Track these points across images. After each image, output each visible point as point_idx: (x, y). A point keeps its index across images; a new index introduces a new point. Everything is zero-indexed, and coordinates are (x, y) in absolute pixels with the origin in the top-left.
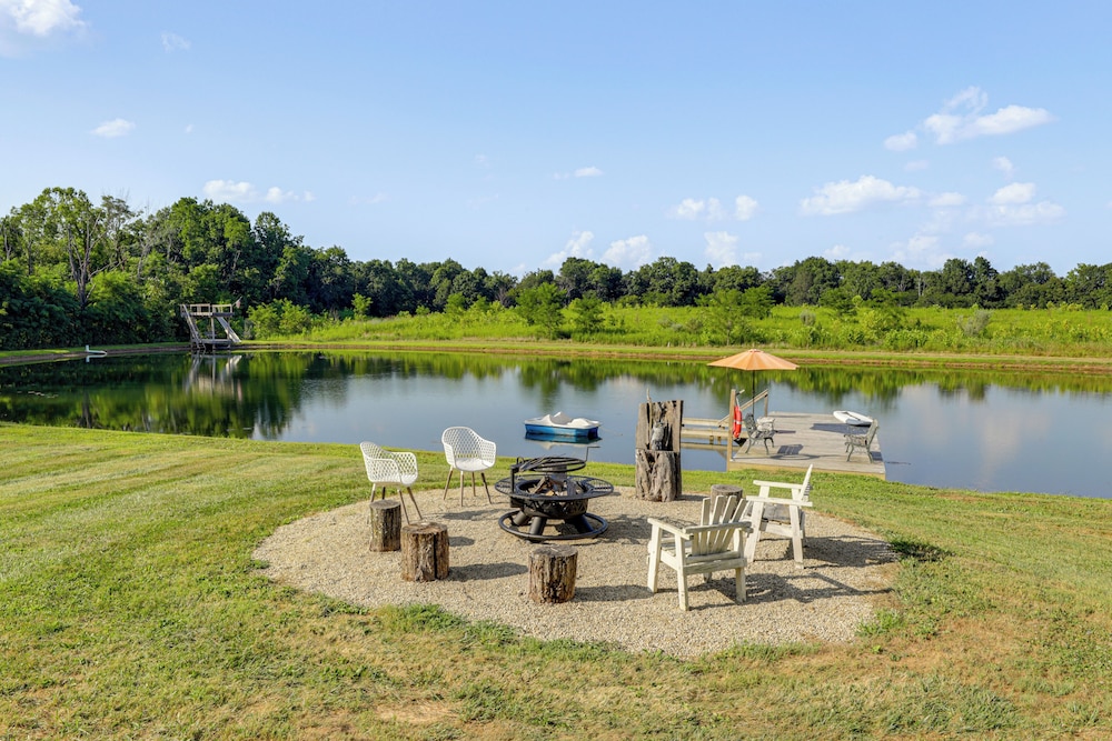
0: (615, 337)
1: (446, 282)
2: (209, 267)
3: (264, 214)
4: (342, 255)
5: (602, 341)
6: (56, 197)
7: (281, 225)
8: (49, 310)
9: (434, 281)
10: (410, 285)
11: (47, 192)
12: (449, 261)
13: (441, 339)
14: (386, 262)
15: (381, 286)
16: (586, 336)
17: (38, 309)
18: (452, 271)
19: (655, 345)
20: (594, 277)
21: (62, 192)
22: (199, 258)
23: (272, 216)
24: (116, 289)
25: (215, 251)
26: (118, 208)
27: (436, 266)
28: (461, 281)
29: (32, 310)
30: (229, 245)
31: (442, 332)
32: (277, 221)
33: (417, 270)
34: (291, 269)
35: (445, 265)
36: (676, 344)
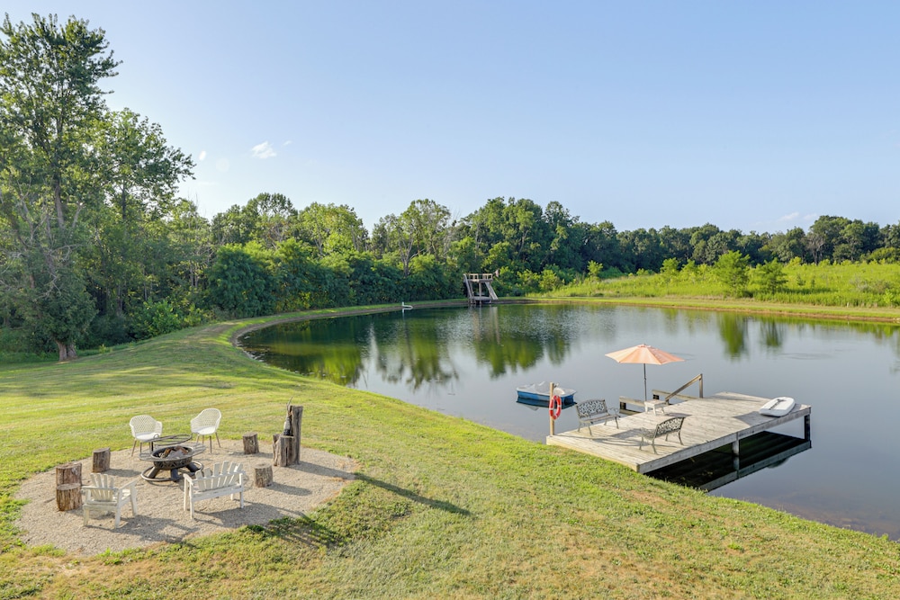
0: (795, 296)
1: (702, 243)
2: (504, 244)
3: (552, 203)
4: (611, 227)
5: (782, 300)
6: (418, 205)
7: (564, 209)
8: (383, 280)
9: (692, 242)
10: (671, 246)
11: (414, 203)
12: (708, 225)
13: (647, 296)
14: (651, 230)
15: (644, 248)
16: (768, 296)
17: (378, 280)
18: (708, 233)
19: (834, 304)
20: (847, 232)
21: (421, 202)
22: (499, 238)
23: (557, 204)
24: (425, 266)
25: (511, 232)
26: (443, 212)
27: (694, 230)
28: (714, 242)
29: (374, 281)
30: (521, 228)
31: (650, 290)
32: (561, 207)
33: (678, 233)
34: (562, 242)
35: (702, 229)
36: (857, 303)
